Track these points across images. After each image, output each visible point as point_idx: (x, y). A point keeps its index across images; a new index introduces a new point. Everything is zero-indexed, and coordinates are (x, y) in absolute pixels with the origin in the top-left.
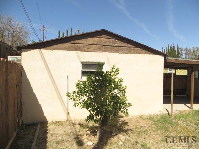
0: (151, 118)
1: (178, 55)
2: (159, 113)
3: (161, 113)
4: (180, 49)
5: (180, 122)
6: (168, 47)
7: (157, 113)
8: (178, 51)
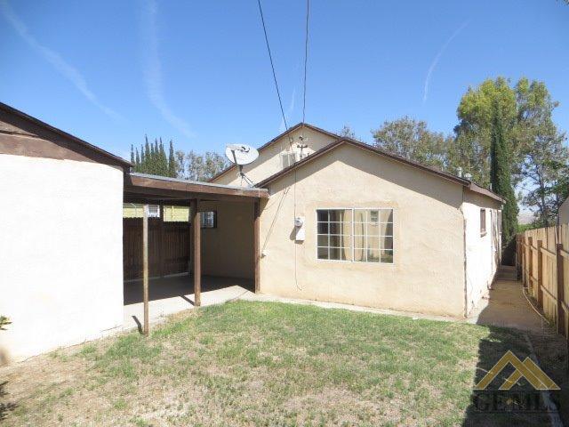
0: (88, 351)
1: (171, 169)
2: (112, 334)
3: (120, 330)
4: (177, 153)
5: (167, 345)
6: (147, 145)
7: (106, 334)
8: (171, 158)
